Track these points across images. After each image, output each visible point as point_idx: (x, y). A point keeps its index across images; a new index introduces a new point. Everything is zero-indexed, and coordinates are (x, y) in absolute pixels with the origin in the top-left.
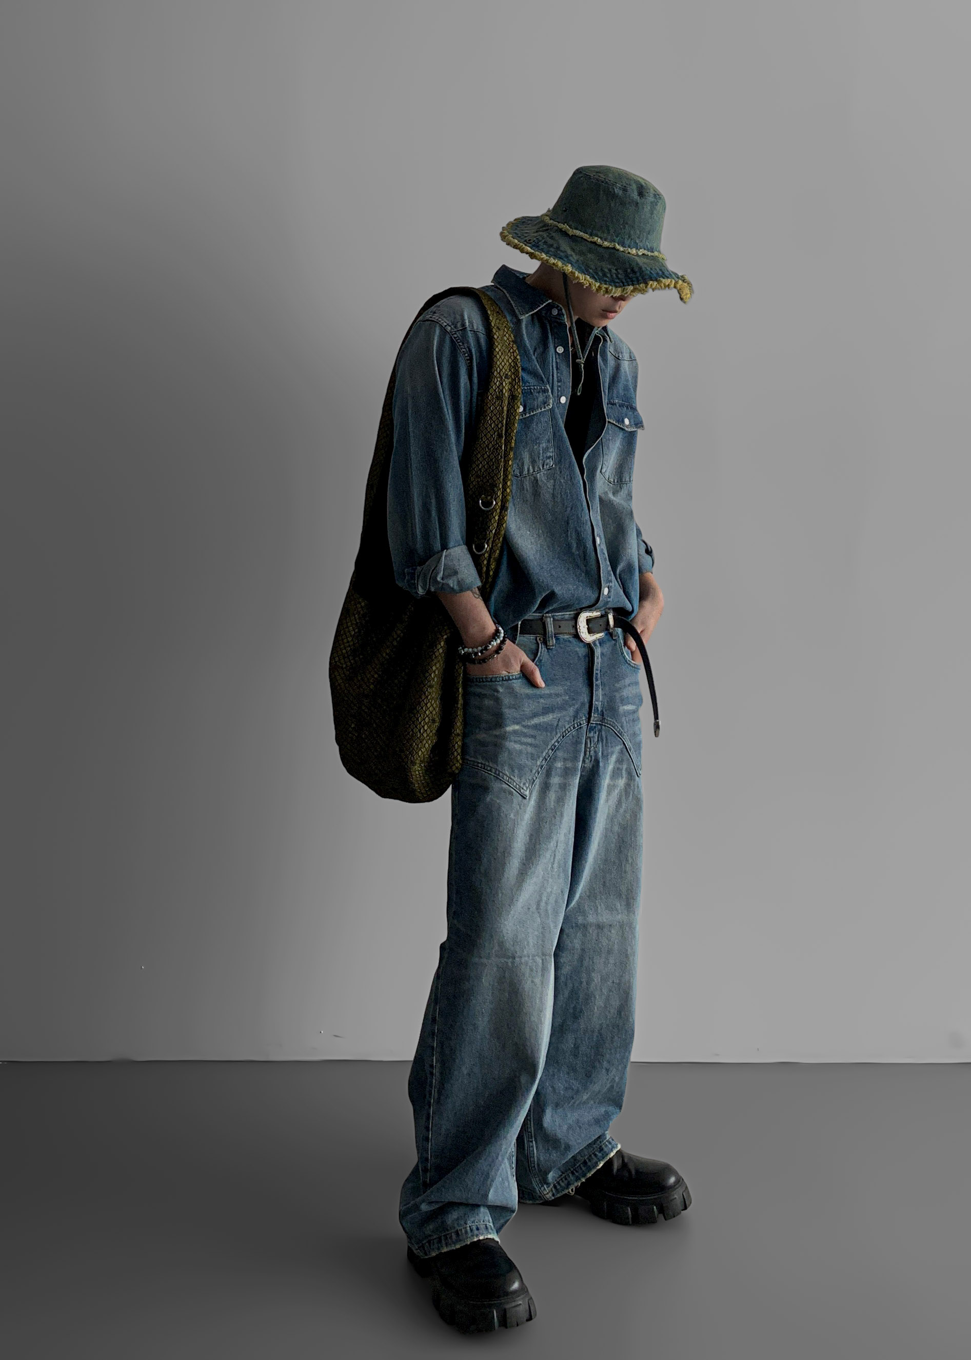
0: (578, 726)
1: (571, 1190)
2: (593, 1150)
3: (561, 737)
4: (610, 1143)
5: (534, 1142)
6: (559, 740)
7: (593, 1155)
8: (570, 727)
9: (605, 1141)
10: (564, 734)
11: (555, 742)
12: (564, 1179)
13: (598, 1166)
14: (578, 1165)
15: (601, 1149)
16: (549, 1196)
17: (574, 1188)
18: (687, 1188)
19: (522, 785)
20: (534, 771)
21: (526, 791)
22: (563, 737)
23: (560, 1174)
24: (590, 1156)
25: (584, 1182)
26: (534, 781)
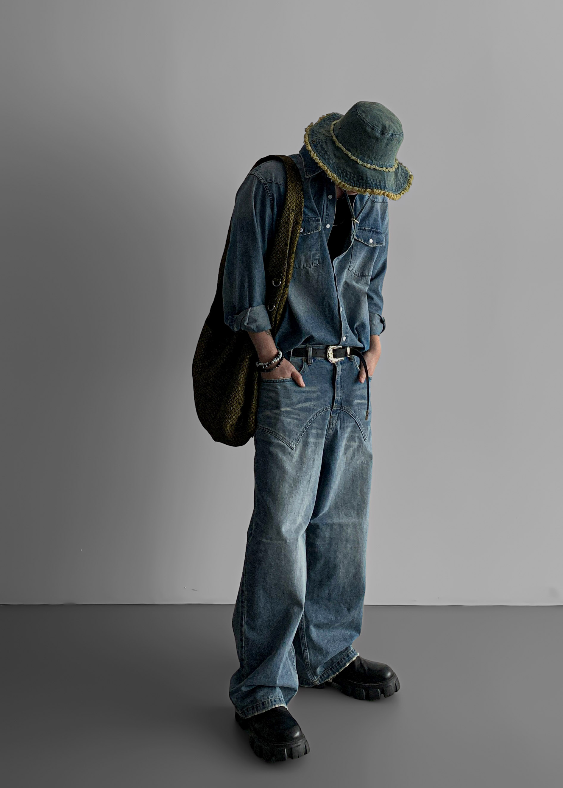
0: (325, 410)
1: (330, 679)
2: (343, 656)
3: (316, 416)
4: (353, 652)
5: (307, 650)
6: (314, 417)
7: (343, 659)
8: (321, 410)
9: (350, 651)
10: (317, 414)
11: (311, 418)
12: (326, 673)
13: (346, 665)
14: (334, 665)
15: (348, 656)
16: (318, 683)
17: (332, 678)
18: (397, 679)
19: (291, 442)
20: (298, 434)
21: (293, 445)
22: (317, 415)
23: (324, 670)
24: (342, 659)
25: (337, 675)
26: (299, 440)
